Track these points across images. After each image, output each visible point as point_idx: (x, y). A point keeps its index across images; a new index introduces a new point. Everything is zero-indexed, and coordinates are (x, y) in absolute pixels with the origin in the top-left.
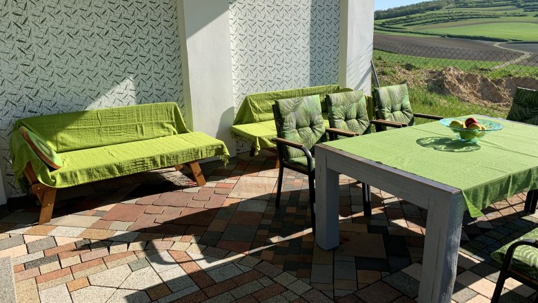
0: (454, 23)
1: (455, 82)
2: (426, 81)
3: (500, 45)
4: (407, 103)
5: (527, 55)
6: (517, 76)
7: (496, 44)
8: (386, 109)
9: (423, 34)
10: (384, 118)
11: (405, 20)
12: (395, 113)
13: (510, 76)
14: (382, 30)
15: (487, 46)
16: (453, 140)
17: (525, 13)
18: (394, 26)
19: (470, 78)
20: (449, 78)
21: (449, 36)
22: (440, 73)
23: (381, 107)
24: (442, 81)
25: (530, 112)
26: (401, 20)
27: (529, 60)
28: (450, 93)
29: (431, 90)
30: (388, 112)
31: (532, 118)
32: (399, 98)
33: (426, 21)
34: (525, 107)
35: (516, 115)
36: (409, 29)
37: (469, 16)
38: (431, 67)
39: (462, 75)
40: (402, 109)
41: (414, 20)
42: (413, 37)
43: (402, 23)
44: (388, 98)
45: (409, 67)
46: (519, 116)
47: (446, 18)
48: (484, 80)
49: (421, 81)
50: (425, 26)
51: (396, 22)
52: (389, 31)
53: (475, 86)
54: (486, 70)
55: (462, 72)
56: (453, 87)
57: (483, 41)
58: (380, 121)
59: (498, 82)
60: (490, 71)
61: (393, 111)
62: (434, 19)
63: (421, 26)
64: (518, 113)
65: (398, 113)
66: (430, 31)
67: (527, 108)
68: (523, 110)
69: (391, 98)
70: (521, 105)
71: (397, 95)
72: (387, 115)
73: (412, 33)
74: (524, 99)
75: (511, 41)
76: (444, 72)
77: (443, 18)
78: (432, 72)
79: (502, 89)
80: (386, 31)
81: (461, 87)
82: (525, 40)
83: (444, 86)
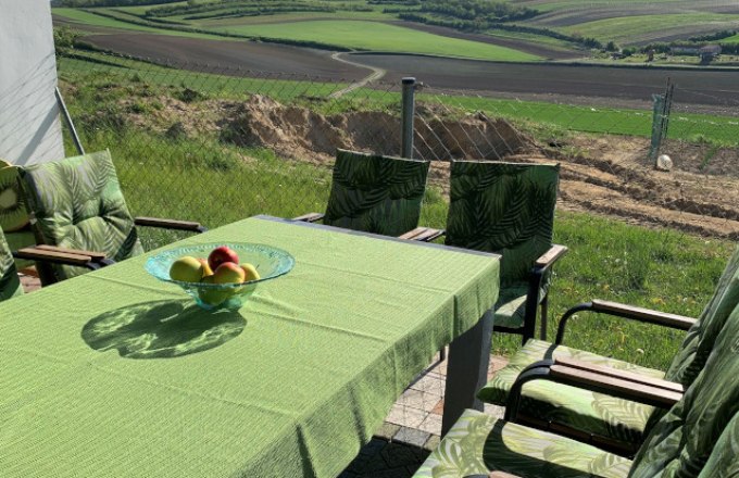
0: (267, 18)
1: (267, 122)
2: (219, 123)
3: (340, 57)
4: (115, 194)
5: (379, 73)
6: (362, 110)
7: (335, 56)
8: (58, 218)
9: (221, 35)
10: (54, 241)
11: (186, 8)
12: (85, 223)
13: (354, 109)
14: (146, 25)
15: (321, 57)
16: (186, 305)
17: (371, 6)
18: (167, 19)
19: (292, 116)
20: (257, 116)
21: (263, 39)
22: (242, 109)
23: (42, 213)
24: (245, 122)
25: (364, 197)
26: (178, 8)
27: (382, 80)
28: (260, 143)
29: (226, 139)
30: (62, 224)
31: (369, 209)
32: (93, 186)
33: (221, 12)
34: (354, 188)
35: (341, 206)
36: (196, 24)
37: (289, 8)
38: (227, 96)
39: (278, 110)
40: (103, 211)
41: (201, 9)
42: (205, 40)
43: (181, 14)
44: (62, 190)
45: (189, 96)
46: (346, 207)
47: (256, 9)
48: (315, 119)
49: (208, 122)
50: (222, 21)
51: (170, 12)
52: (160, 28)
53: (302, 129)
54: (318, 99)
55: (279, 105)
56: (266, 131)
57: (316, 51)
58: (45, 250)
59: (336, 121)
60: (325, 101)
61: (77, 218)
62: (234, 10)
63: (214, 21)
64: (344, 203)
65: (93, 224)
66: (232, 30)
67: (359, 191)
68: (351, 194)
69: (68, 188)
70: (347, 184)
71: (85, 178)
72: (60, 232)
73: (199, 32)
74: (351, 174)
75: (355, 51)
76: (248, 105)
77: (249, 9)
78: (228, 106)
79: (342, 132)
80: (154, 27)
81: (280, 132)
82: (374, 49)
83: (250, 130)
